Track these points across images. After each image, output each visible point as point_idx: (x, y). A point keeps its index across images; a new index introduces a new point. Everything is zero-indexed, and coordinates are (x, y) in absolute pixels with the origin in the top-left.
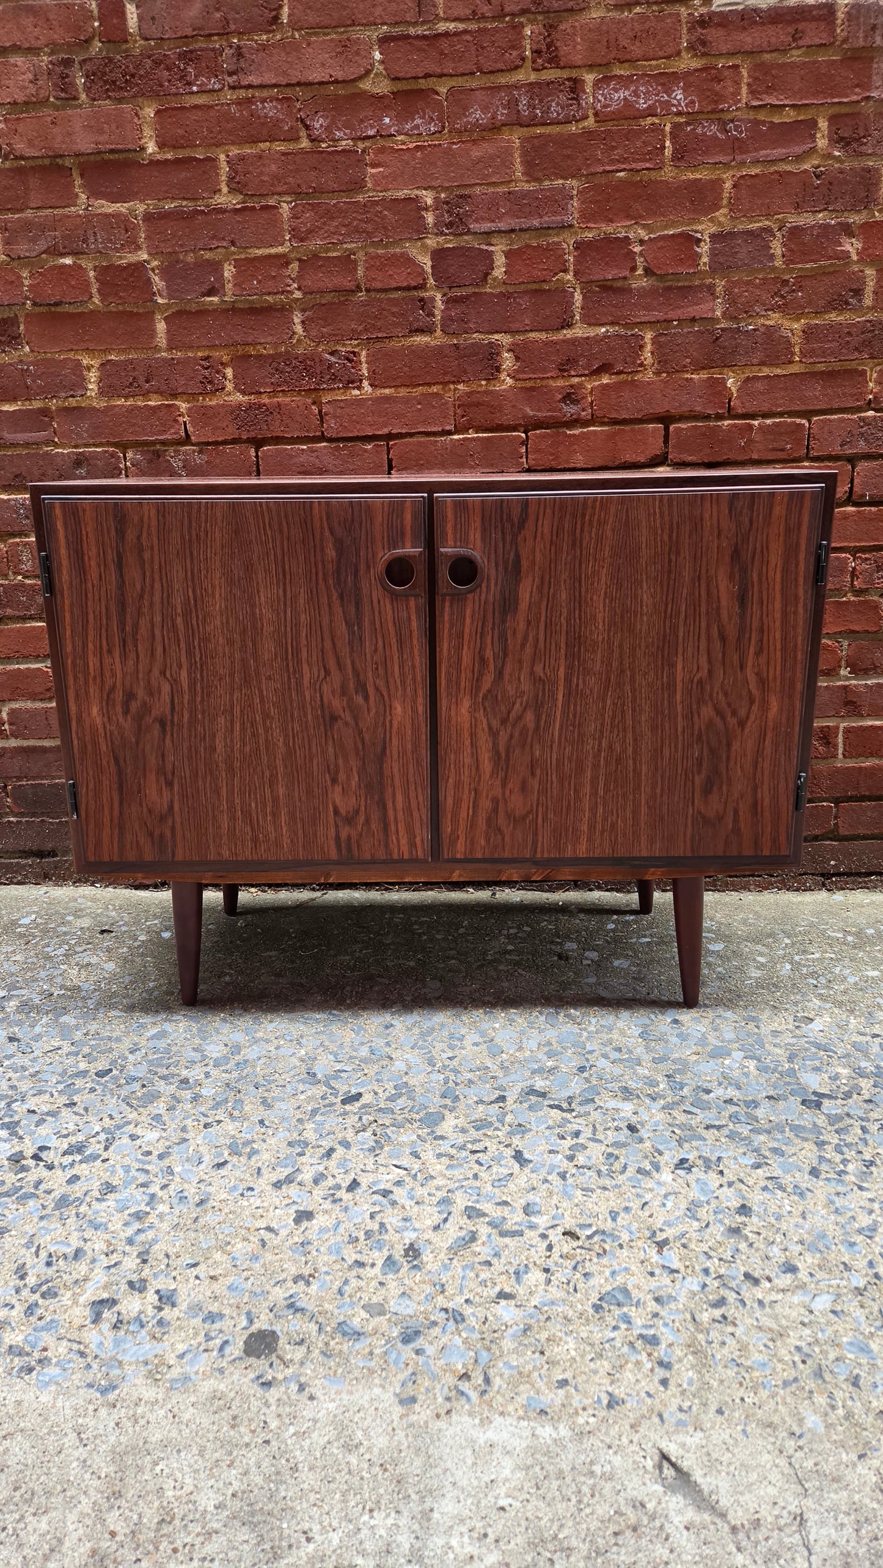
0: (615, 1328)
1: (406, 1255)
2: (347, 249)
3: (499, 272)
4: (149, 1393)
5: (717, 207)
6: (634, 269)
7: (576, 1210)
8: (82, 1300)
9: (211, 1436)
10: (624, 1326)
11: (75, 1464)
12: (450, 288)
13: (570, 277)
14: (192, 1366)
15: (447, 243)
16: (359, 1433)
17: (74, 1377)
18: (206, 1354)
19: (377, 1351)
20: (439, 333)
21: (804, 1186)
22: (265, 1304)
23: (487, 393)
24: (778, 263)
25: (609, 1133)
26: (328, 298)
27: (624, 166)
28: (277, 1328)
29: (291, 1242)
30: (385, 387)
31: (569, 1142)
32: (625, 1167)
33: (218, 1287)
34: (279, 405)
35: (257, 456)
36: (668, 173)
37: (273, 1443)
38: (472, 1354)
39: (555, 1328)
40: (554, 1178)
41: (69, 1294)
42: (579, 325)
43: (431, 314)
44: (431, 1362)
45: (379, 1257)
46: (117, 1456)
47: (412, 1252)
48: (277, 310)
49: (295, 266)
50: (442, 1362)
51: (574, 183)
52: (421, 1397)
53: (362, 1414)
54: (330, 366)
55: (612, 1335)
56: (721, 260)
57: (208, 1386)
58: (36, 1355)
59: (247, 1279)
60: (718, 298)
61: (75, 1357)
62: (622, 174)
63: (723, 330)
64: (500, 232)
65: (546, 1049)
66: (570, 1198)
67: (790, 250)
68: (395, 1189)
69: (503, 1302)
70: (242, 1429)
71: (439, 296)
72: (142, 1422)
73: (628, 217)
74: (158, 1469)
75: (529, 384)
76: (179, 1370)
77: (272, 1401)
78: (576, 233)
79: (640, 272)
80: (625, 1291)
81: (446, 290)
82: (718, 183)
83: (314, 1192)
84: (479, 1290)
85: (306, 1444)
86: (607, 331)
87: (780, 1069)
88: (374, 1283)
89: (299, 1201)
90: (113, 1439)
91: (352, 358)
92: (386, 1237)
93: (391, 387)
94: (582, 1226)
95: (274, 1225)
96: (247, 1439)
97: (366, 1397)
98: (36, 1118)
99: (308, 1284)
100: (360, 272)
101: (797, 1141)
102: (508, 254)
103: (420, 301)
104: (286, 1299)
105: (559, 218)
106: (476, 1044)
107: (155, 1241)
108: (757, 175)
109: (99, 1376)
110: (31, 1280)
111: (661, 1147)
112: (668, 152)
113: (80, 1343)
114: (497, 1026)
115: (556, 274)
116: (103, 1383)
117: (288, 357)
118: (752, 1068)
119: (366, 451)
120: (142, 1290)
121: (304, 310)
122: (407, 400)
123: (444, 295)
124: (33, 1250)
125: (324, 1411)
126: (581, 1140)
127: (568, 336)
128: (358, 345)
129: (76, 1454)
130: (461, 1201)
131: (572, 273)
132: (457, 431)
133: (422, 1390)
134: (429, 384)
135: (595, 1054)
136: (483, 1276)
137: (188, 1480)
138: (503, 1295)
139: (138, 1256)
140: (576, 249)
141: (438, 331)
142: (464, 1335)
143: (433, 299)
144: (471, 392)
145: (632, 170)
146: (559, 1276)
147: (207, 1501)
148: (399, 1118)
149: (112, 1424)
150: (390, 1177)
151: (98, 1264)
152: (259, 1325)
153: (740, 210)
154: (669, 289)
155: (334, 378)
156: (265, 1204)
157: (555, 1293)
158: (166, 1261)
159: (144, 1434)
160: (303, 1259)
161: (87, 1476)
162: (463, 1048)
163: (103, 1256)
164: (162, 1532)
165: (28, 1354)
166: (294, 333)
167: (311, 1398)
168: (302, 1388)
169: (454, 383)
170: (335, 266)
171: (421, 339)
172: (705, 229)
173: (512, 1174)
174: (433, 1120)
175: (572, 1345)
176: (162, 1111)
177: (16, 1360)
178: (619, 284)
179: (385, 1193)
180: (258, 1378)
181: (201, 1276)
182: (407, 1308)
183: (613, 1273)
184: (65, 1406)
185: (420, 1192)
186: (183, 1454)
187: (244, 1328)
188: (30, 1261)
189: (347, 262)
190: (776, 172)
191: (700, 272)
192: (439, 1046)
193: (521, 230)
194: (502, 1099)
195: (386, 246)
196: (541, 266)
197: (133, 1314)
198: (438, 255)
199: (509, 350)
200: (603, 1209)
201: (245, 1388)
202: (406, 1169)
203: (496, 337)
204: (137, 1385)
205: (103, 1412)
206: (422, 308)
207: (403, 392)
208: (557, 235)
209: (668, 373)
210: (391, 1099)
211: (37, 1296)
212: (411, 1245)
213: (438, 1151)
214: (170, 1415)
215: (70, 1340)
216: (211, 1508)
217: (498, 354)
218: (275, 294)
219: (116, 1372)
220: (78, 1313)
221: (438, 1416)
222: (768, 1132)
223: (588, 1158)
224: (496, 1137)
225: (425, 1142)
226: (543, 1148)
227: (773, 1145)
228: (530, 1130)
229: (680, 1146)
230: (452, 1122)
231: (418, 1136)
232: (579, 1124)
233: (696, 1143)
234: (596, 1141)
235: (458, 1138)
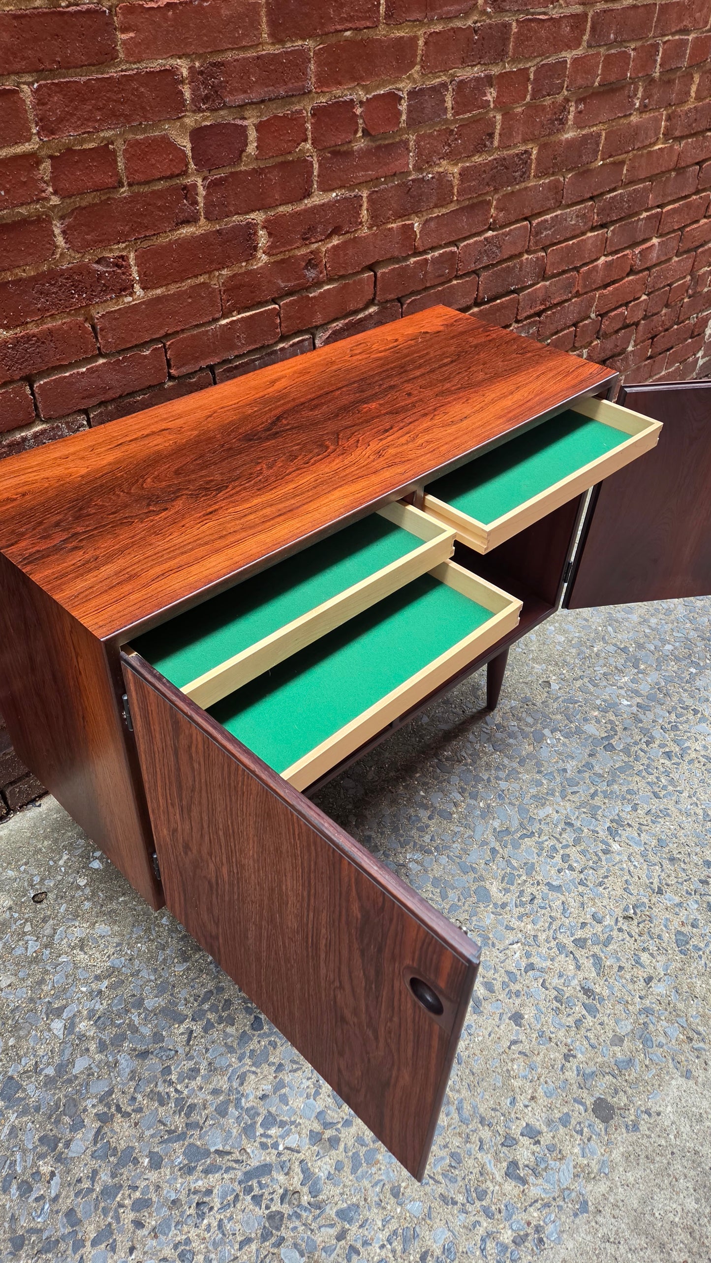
0: (700, 957)
1: (589, 997)
2: (104, 138)
3: (252, 148)
4: (602, 1187)
5: (412, 65)
6: (356, 132)
7: (612, 902)
8: (499, 1178)
9: (652, 1176)
10: (701, 953)
11: (630, 1256)
12: (210, 171)
13: (308, 146)
14: (595, 1154)
15: (204, 120)
16: (694, 1109)
17: (563, 1220)
18: (592, 1142)
19: (647, 1062)
20: (203, 220)
21: (661, 807)
22: (575, 1087)
23: (248, 273)
24: (449, 115)
25: (563, 836)
26: (89, 199)
27: (350, 25)
28: (598, 1095)
29: (534, 1040)
30: (156, 288)
31: (558, 858)
32: (597, 855)
33: (542, 1100)
34: (50, 332)
35: (33, 394)
36: (382, 32)
37: (675, 1151)
38: (676, 1025)
39: (683, 978)
40: (581, 889)
41: (489, 1183)
42: (316, 193)
43: (196, 203)
44: (670, 1045)
45: (579, 1009)
46: (636, 1229)
47: (587, 992)
48: (32, 223)
49: (47, 165)
50: (673, 1041)
51: (309, 43)
52: (689, 1067)
53: (683, 1101)
54: (101, 276)
55: (703, 962)
56: (414, 116)
57: (616, 1155)
58: (530, 1230)
59: (546, 1082)
60: (410, 151)
61: (547, 1210)
62: (348, 33)
63: (413, 180)
64: (252, 103)
66: (601, 896)
67: (457, 103)
68: (532, 960)
69: (652, 984)
70: (658, 1159)
71: (200, 182)
72: (621, 1204)
73: (353, 79)
74: (657, 1215)
75: (280, 257)
76: (594, 1162)
77: (647, 1133)
78: (313, 99)
79: (360, 134)
80: (679, 933)
81: (206, 173)
82: (415, 39)
83: (500, 998)
84: (636, 987)
85: (685, 1136)
86: (337, 195)
87: (572, 730)
88: (599, 1027)
89: (501, 1011)
90: (623, 1226)
91: (121, 263)
92: (567, 995)
93: (161, 286)
94: (626, 909)
95: (513, 1038)
96: (665, 1161)
97: (675, 1090)
98: (275, 1099)
99: (575, 1057)
100: (121, 165)
101: (630, 779)
102: (259, 127)
103: (183, 189)
104: (578, 1075)
105: (300, 84)
107: (475, 1107)
108: (440, 32)
109: (570, 1205)
110: (460, 1198)
111: (592, 828)
112: (382, 9)
113: (536, 1201)
115: (299, 144)
116: (577, 1207)
117: (52, 276)
118: (562, 738)
119: (145, 357)
120: (516, 1142)
121: (62, 218)
122: (178, 296)
123: (204, 179)
124: (431, 1182)
125: (671, 1115)
126: (561, 852)
127: (309, 205)
128: (126, 248)
129: (622, 1251)
130: (568, 941)
131: (310, 142)
132: (224, 316)
133: (685, 1063)
134: (196, 276)
136: (628, 977)
137: (674, 1206)
138: (649, 980)
139: (483, 1126)
140: (313, 115)
141: (202, 218)
142: (663, 1018)
143: (195, 186)
144: (234, 275)
145: (356, 29)
146: (653, 948)
147: (691, 1205)
148: (466, 907)
149: (613, 1220)
150: (518, 954)
151: (473, 1152)
152: (589, 1101)
153: (428, 67)
154: (379, 148)
155: (106, 289)
156: (490, 1029)
157: (662, 959)
158: (498, 1114)
159: (629, 1208)
160: (553, 1044)
161: (642, 1253)
162: (428, 826)
163: (468, 1145)
164: (698, 1237)
165: (527, 1235)
166: (57, 247)
167: (659, 1114)
168: (650, 1115)
169: (219, 269)
170: (93, 160)
171: (186, 231)
172: (405, 87)
173: (563, 903)
174: (484, 896)
175: (699, 983)
177: (526, 1244)
178: (345, 148)
179: (531, 967)
180: (627, 1126)
181: (527, 1103)
182: (625, 1027)
183: (665, 926)
184: (582, 1236)
185: (544, 950)
186: (655, 1197)
187: (586, 1111)
188: (441, 1190)
189: (105, 154)
190: (452, 28)
191: (401, 129)
193: (270, 100)
194: (493, 851)
195: (144, 131)
196: (287, 138)
197: (533, 1159)
198: (197, 135)
199: (263, 227)
200: (620, 892)
201: (630, 1140)
202: (517, 942)
203: (252, 216)
204: (594, 1191)
205: (600, 1219)
206: (186, 198)
207: (173, 289)
208: (299, 102)
209: (377, 226)
211: (478, 1204)
212: (583, 988)
213: (516, 916)
214: (626, 1187)
215: (530, 1206)
216: (696, 1206)
217: (255, 233)
218: (29, 204)
219: (574, 1195)
220: (510, 1188)
221: (705, 1069)
222: (614, 781)
223: (577, 861)
224: (525, 881)
225: (501, 915)
226: (553, 872)
227: (625, 789)
228: (533, 864)
229: (597, 820)
230: (494, 888)
231: (493, 913)
232: (546, 840)
233: (599, 812)
234: (566, 846)
235: (511, 898)
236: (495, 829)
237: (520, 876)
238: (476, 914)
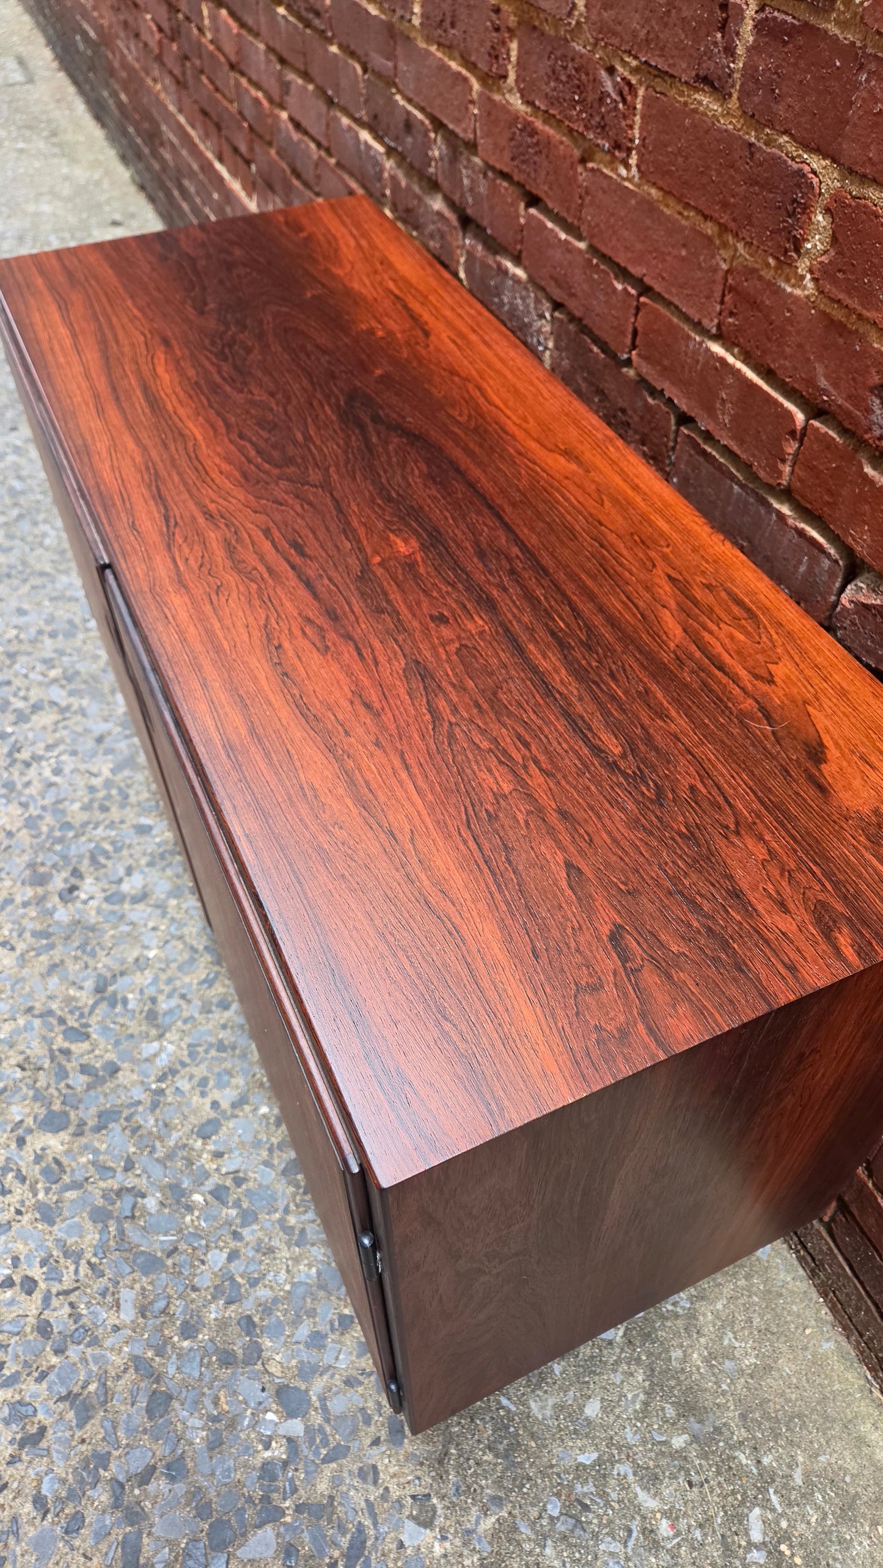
20: (734, 102)
23: (773, 288)
25: (67, 1310)
30: (653, 184)
34: (549, 141)
43: (732, 50)
54: (602, 98)
65: (229, 1182)
71: (752, 7)
75: (838, 314)
87: (275, 1495)
91: (627, 96)
93: (659, 188)
106: (215, 1105)
111: (52, 1377)
114: (264, 1110)
117: (565, 52)
118: (267, 1454)
122: (671, 228)
126: (42, 1285)
128: (636, 71)
132: (718, 338)
134: (705, 216)
135: (233, 1244)
141: (734, 97)
143: (741, 10)
144: (752, 272)
148: (52, 1090)
155: (603, 126)
162: (203, 1094)
169: (733, 233)
171: (708, 105)
174: (53, 1123)
176: (19, 899)
192: (200, 1071)
199: (827, 211)
203: (816, 163)
206: (723, 28)
207: (671, 208)
210: (85, 1069)
217: (806, 209)
222: (116, 1505)
223: (12, 1302)
224: (35, 1195)
225: (12, 1131)
226: (20, 1248)
227: (90, 1516)
228: (52, 1223)
229: (61, 1399)
230: (55, 1143)
231: (22, 1121)
232: (76, 1272)
233: (71, 1415)
234: (47, 1299)
235: (25, 1159)
236: (143, 1196)
237: (47, 1191)
238: (35, 1098)
